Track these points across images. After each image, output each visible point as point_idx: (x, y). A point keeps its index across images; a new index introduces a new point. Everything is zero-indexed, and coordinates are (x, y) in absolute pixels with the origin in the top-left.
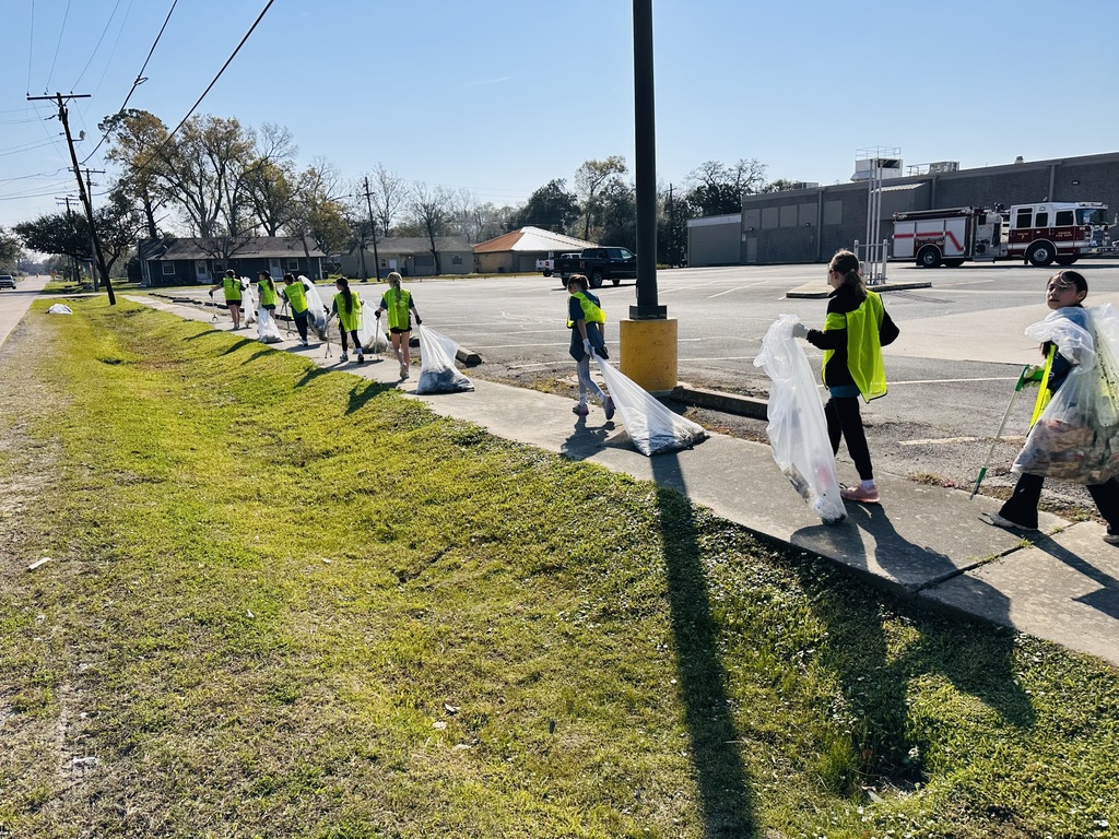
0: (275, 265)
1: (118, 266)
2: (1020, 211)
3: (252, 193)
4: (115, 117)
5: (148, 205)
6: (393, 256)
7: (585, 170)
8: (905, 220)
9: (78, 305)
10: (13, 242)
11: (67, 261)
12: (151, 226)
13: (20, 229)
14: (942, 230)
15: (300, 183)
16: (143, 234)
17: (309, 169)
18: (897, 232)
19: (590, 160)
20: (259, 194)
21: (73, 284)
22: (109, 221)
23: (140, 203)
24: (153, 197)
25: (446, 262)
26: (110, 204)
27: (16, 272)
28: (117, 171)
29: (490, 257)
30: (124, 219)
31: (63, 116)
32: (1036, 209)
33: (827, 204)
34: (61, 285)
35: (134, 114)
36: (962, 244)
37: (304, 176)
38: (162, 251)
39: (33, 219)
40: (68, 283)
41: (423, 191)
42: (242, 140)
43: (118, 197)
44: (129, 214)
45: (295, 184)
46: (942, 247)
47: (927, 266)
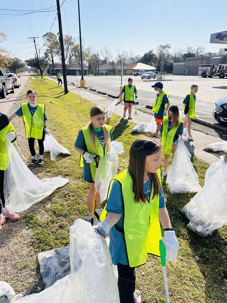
0: (77, 71)
1: (45, 70)
2: (220, 66)
3: (75, 53)
4: (46, 34)
5: (52, 56)
6: (104, 70)
7: (159, 47)
8: (201, 66)
9: (36, 78)
10: (25, 64)
11: (35, 68)
12: (53, 61)
13: (26, 61)
14: (206, 69)
15: (86, 51)
16: (51, 63)
17: (88, 47)
18: (199, 69)
19: (161, 45)
20: (76, 53)
21: (36, 74)
22: (43, 60)
23: (50, 55)
24: (53, 54)
25: (117, 72)
26: (44, 56)
27: (24, 70)
28: (46, 48)
29: (129, 71)
30: (47, 59)
31: (34, 41)
32: (223, 65)
33: (203, 61)
34: (34, 74)
35: (50, 34)
36: (210, 73)
37: (86, 49)
38: (54, 67)
39: (28, 59)
40: (35, 74)
41: (119, 52)
42: (73, 40)
43: (46, 54)
44: (48, 58)
45: (84, 51)
46: (206, 73)
47: (203, 77)
